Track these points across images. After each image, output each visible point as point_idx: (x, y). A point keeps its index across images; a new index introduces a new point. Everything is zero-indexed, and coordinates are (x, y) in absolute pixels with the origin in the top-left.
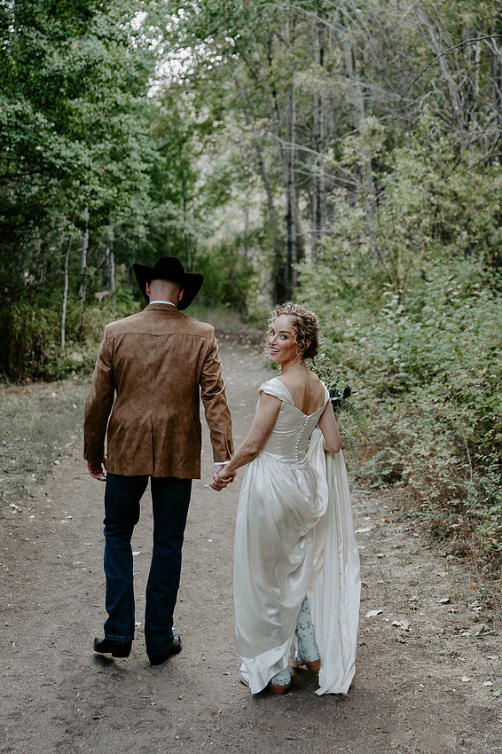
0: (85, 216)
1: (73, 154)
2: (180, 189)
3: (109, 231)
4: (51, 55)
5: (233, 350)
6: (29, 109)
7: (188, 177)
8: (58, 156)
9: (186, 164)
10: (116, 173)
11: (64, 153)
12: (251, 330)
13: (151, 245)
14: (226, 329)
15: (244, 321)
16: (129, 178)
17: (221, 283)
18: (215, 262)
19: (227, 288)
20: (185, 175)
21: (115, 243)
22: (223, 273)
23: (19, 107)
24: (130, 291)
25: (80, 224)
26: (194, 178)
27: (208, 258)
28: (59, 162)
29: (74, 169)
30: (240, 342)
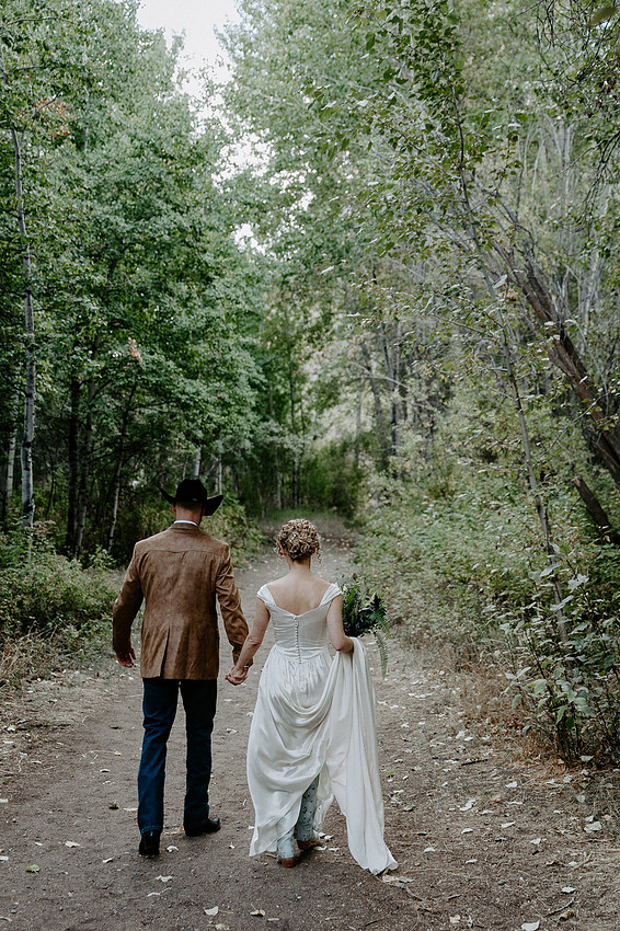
0: (200, 434)
1: (194, 391)
2: (288, 391)
3: (219, 445)
4: (180, 315)
5: (331, 552)
6: (162, 359)
7: (297, 378)
8: (183, 393)
9: (294, 366)
10: (227, 400)
11: (187, 390)
12: (352, 535)
13: (255, 456)
14: (329, 533)
15: (347, 525)
16: (237, 404)
17: (327, 486)
18: (323, 463)
19: (335, 492)
20: (294, 377)
21: (223, 455)
22: (331, 476)
23: (155, 357)
24: (236, 496)
25: (196, 441)
26: (303, 380)
27: (316, 460)
28: (184, 397)
29: (195, 402)
30: (339, 545)
